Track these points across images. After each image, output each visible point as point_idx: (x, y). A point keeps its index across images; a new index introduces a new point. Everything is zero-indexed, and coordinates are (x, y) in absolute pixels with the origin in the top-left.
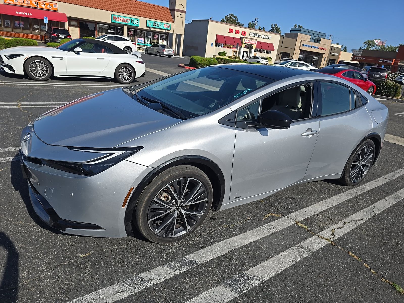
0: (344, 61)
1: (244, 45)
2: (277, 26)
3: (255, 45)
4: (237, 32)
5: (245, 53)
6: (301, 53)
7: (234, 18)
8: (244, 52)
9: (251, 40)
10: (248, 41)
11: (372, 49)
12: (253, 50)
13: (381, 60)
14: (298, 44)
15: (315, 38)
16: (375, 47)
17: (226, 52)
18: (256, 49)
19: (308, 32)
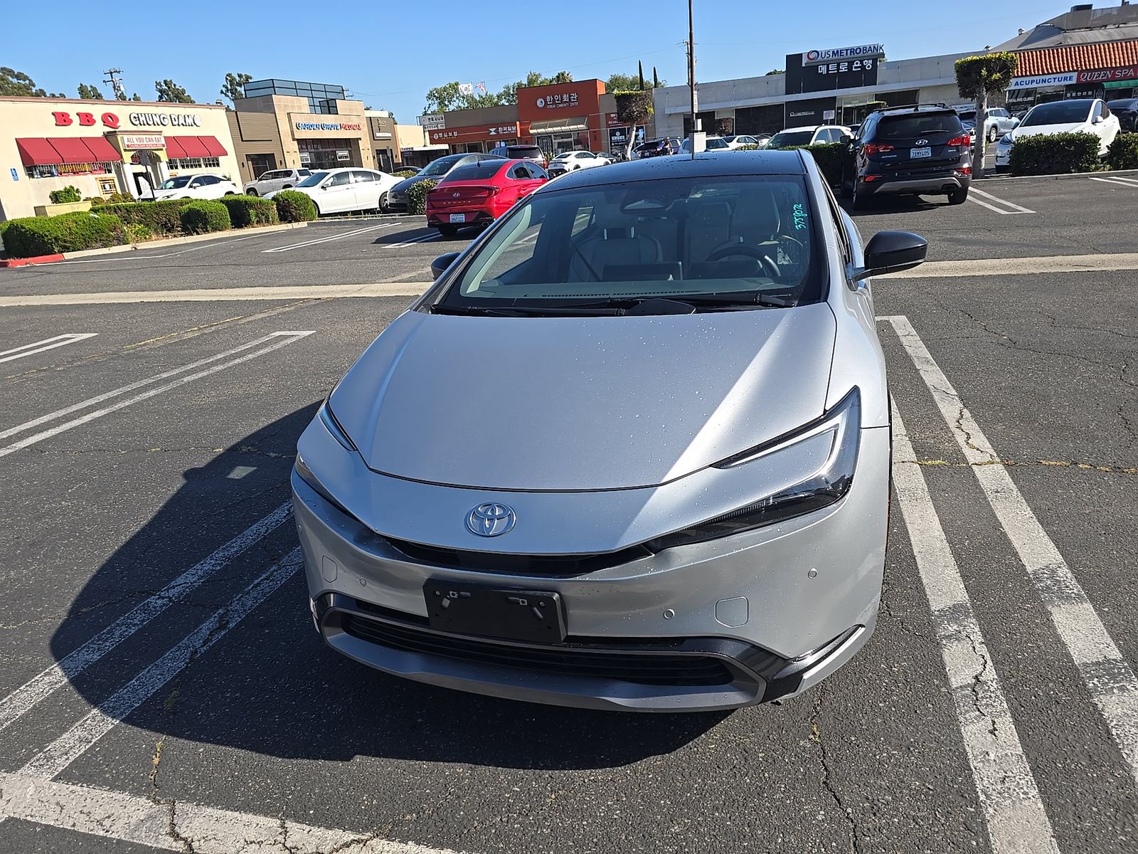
0: (412, 148)
1: (127, 157)
2: (175, 85)
3: (162, 149)
4: (87, 120)
5: (141, 179)
6: (301, 150)
7: (21, 81)
8: (136, 175)
9: (144, 137)
10: (135, 140)
11: (451, 108)
12: (163, 166)
13: (493, 130)
14: (284, 127)
15: (320, 102)
16: (455, 101)
17: (75, 189)
18: (170, 160)
19: (295, 89)
